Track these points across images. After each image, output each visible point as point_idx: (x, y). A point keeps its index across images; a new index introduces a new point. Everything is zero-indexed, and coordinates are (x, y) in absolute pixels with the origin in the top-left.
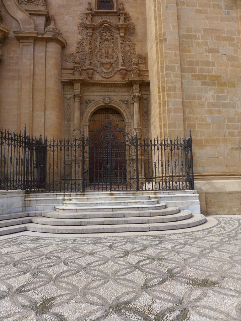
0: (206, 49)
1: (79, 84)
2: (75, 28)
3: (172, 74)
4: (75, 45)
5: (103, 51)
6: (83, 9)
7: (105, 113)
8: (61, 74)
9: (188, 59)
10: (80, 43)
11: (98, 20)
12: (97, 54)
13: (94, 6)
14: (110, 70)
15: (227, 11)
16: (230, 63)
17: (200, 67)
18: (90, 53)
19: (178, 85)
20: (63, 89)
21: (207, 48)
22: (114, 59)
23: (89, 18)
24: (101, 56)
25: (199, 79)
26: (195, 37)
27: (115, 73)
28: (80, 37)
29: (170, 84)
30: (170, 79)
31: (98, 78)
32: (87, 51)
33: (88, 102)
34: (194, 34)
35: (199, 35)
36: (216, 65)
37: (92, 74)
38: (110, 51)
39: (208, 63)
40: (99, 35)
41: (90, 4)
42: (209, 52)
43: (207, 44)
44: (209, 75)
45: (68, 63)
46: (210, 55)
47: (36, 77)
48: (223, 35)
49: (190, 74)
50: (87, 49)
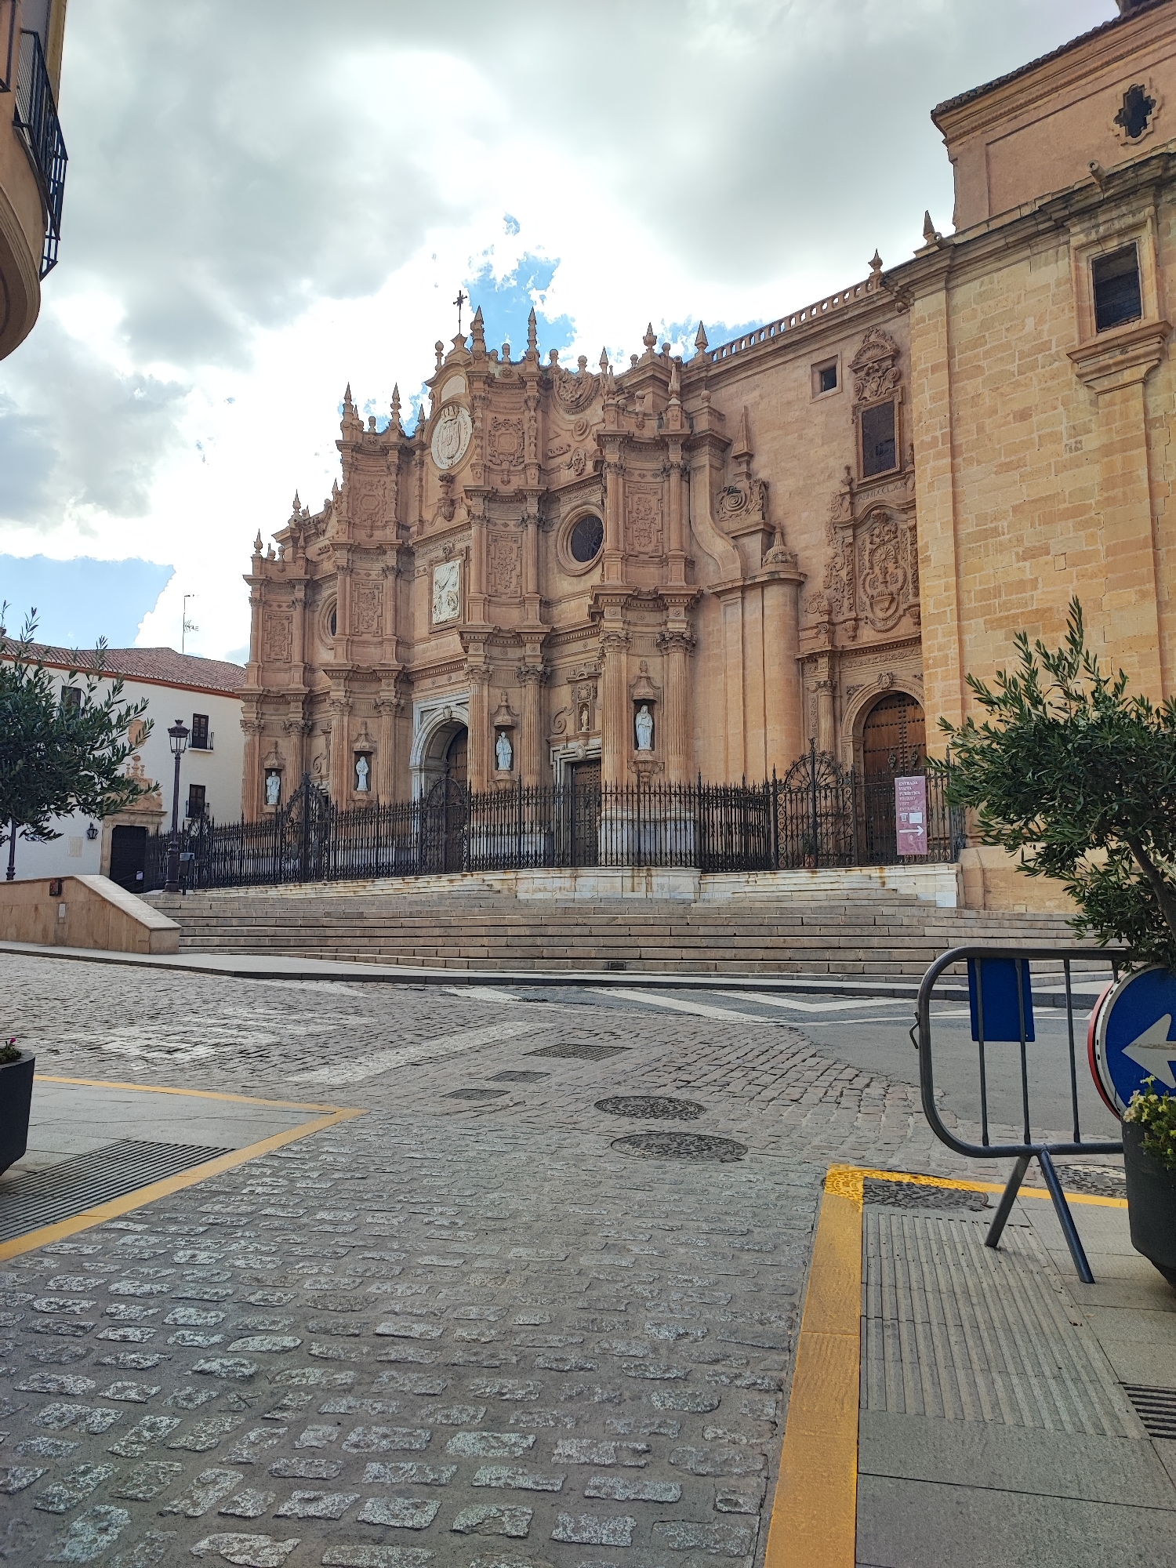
0: (1017, 554)
1: (826, 659)
2: (822, 534)
3: (940, 630)
4: (823, 572)
5: (877, 570)
6: (836, 485)
7: (897, 704)
8: (796, 641)
9: (978, 588)
10: (831, 567)
11: (865, 501)
12: (864, 580)
13: (854, 474)
14: (891, 611)
15: (1073, 441)
16: (1074, 570)
17: (1004, 598)
18: (852, 581)
19: (953, 651)
20: (802, 672)
21: (1020, 550)
22: (899, 585)
23: (846, 504)
24: (873, 585)
25: (1002, 627)
26: (995, 532)
27: (901, 616)
28: (830, 552)
29: (936, 654)
30: (935, 642)
31: (868, 636)
32: (845, 579)
33: (851, 691)
34: (993, 525)
35: (1004, 524)
36: (1040, 585)
37: (856, 629)
38: (891, 566)
39: (1021, 585)
40: (867, 536)
41: (848, 469)
42: (1025, 559)
43: (1020, 540)
44: (1022, 613)
45: (810, 616)
46: (1027, 564)
47: (748, 664)
48: (1062, 506)
49: (981, 620)
50: (843, 573)
